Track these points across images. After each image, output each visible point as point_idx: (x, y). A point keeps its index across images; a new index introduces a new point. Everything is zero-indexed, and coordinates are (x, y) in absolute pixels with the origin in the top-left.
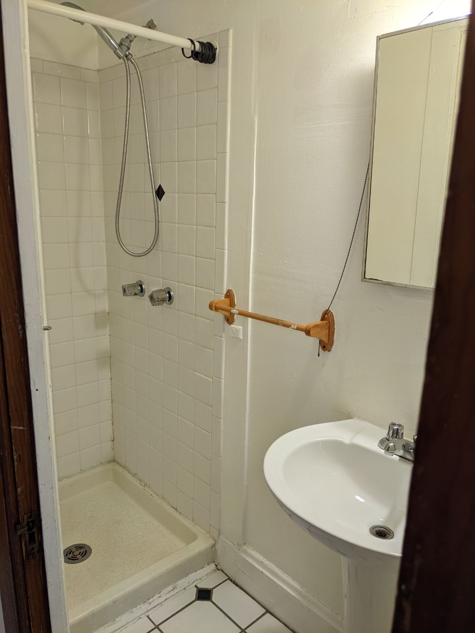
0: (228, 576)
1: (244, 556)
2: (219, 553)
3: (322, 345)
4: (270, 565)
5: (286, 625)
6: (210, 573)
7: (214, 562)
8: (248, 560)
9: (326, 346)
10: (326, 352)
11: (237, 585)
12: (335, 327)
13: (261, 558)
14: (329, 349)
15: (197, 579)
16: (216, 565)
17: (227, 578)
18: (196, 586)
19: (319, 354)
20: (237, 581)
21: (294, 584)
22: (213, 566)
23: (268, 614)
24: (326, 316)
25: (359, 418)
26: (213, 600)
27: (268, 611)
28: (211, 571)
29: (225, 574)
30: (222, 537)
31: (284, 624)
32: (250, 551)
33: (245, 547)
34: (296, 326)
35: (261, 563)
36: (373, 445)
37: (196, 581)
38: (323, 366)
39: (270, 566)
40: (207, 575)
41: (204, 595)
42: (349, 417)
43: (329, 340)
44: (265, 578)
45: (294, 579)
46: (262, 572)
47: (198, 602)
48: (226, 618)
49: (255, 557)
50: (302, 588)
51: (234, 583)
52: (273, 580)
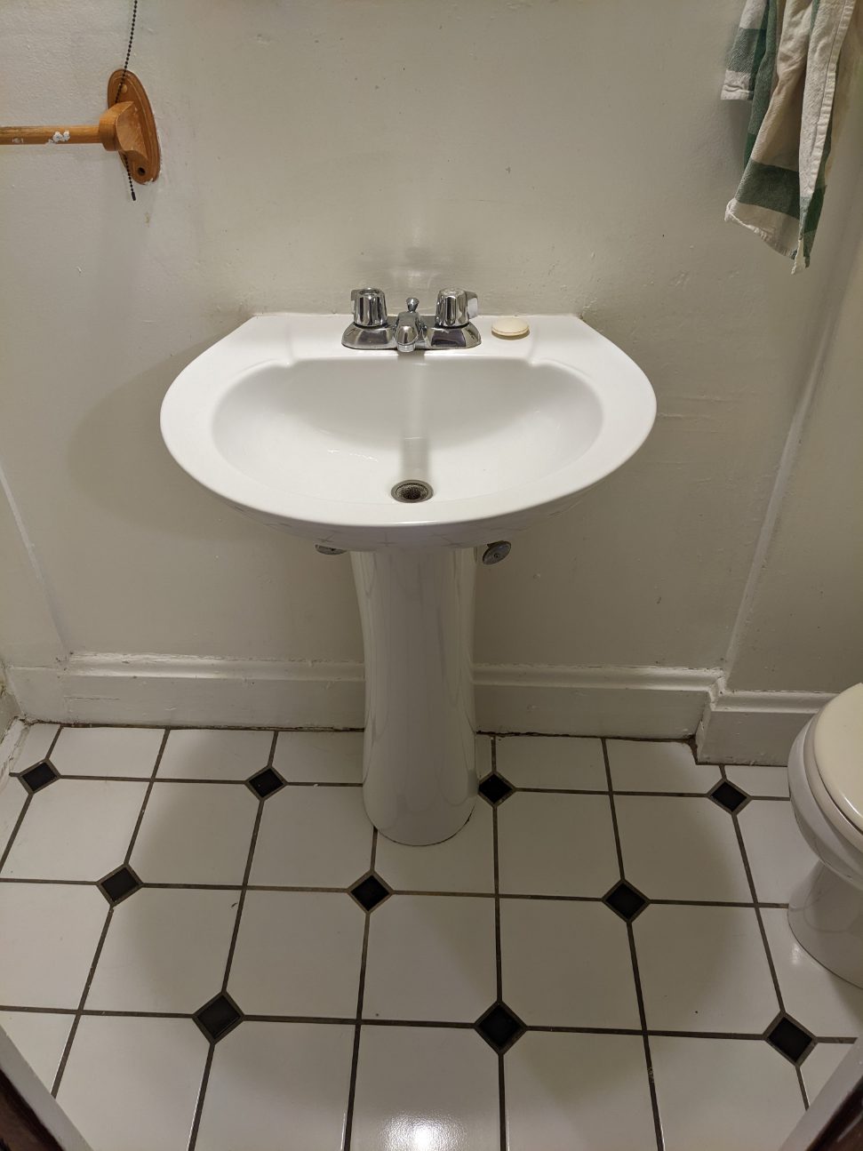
0: (57, 723)
1: (81, 673)
2: (18, 697)
3: (135, 168)
4: (144, 659)
5: (212, 728)
6: (20, 738)
7: (16, 717)
8: (95, 675)
9: (142, 168)
10: (149, 183)
11: (86, 726)
12: (154, 112)
13: (120, 658)
14: (154, 175)
15: (5, 764)
16: (23, 720)
17: (58, 726)
18: (12, 775)
19: (133, 194)
20: (82, 719)
21: (207, 661)
22: (18, 726)
23: (172, 731)
24: (125, 87)
25: (265, 309)
26: (62, 773)
27: (168, 728)
28: (21, 736)
29: (50, 722)
30: (13, 668)
31: (207, 728)
32: (90, 658)
33: (74, 659)
34: (67, 133)
35: (127, 665)
36: (334, 349)
37: (5, 768)
38: (148, 222)
39: (144, 661)
40: (17, 745)
41: (39, 777)
42: (241, 316)
43: (148, 150)
44: (145, 683)
45: (201, 654)
46: (135, 677)
47: (38, 795)
48: (108, 782)
49: (106, 664)
50: (223, 659)
51: (77, 725)
52: (161, 678)
